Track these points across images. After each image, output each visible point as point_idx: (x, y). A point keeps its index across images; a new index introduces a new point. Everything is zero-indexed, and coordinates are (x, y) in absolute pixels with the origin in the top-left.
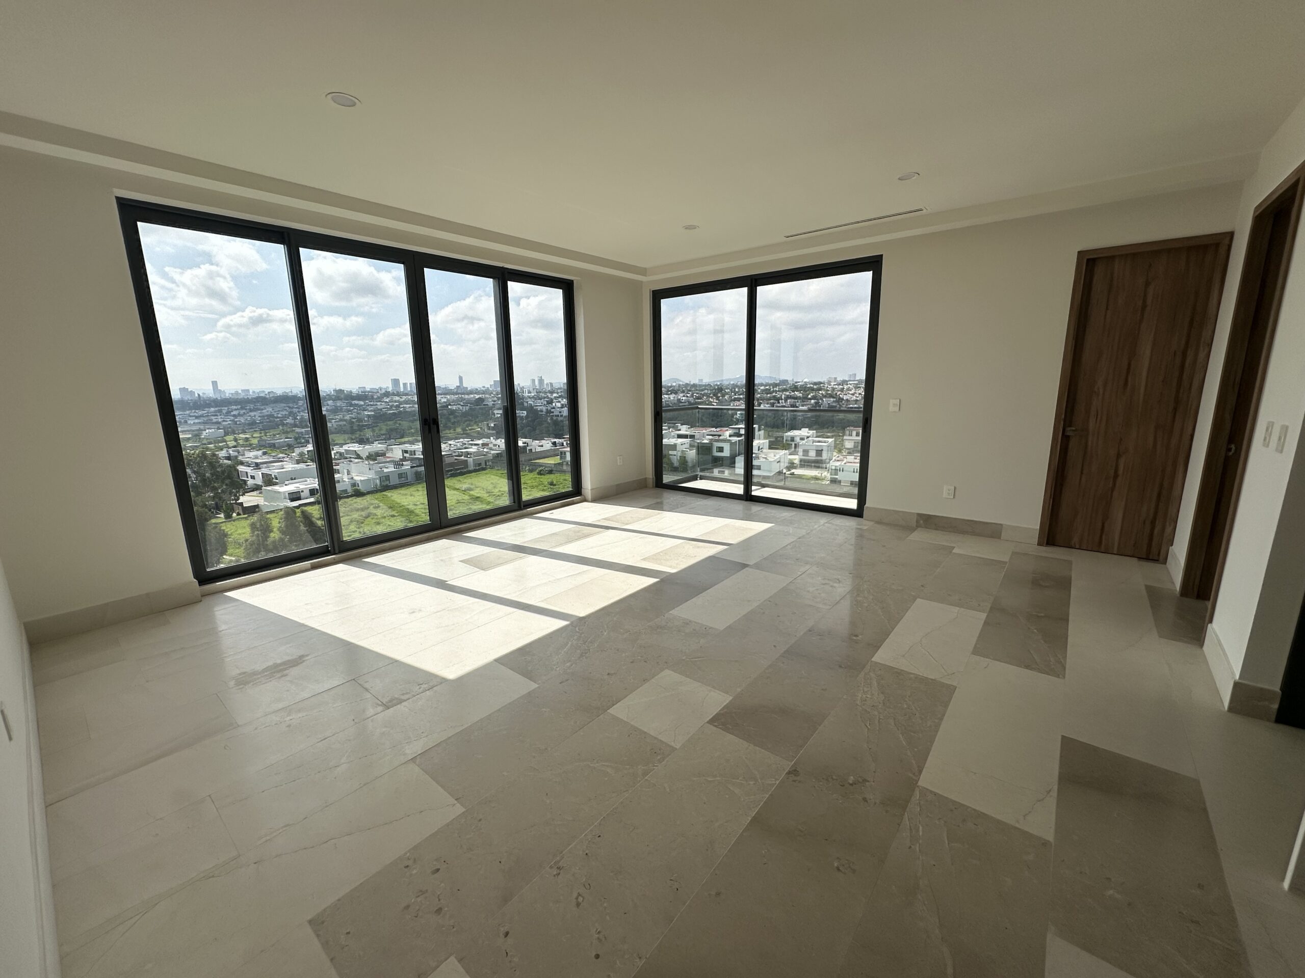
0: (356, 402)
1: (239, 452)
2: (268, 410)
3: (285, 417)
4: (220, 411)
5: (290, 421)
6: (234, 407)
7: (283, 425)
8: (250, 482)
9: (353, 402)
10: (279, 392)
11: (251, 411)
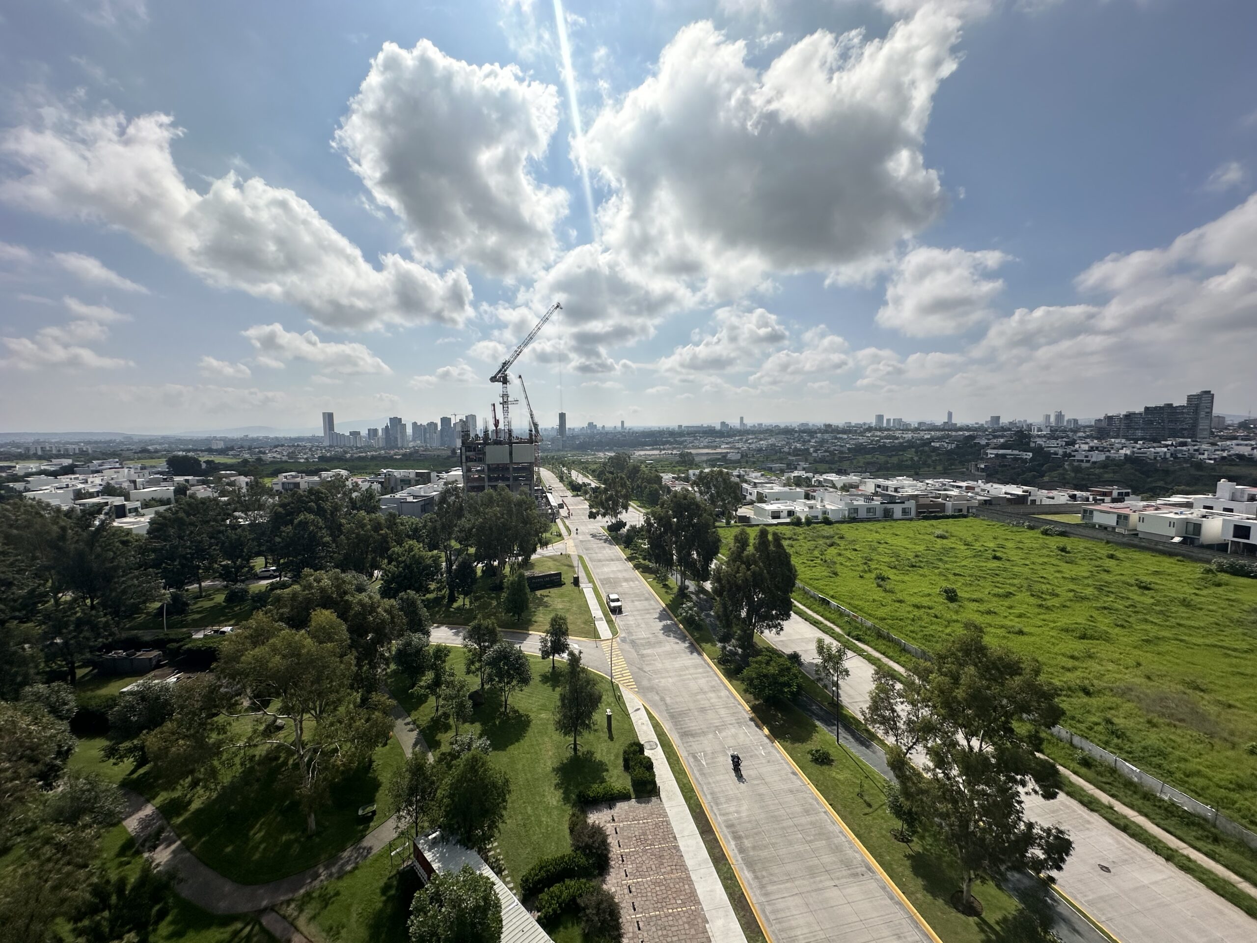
0: (840, 436)
1: (746, 472)
2: (772, 441)
3: (783, 446)
4: (741, 439)
5: (786, 449)
6: (750, 437)
7: (781, 452)
8: (748, 497)
9: (839, 436)
10: (782, 426)
11: (761, 440)
